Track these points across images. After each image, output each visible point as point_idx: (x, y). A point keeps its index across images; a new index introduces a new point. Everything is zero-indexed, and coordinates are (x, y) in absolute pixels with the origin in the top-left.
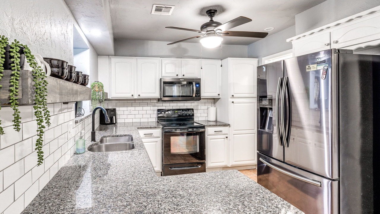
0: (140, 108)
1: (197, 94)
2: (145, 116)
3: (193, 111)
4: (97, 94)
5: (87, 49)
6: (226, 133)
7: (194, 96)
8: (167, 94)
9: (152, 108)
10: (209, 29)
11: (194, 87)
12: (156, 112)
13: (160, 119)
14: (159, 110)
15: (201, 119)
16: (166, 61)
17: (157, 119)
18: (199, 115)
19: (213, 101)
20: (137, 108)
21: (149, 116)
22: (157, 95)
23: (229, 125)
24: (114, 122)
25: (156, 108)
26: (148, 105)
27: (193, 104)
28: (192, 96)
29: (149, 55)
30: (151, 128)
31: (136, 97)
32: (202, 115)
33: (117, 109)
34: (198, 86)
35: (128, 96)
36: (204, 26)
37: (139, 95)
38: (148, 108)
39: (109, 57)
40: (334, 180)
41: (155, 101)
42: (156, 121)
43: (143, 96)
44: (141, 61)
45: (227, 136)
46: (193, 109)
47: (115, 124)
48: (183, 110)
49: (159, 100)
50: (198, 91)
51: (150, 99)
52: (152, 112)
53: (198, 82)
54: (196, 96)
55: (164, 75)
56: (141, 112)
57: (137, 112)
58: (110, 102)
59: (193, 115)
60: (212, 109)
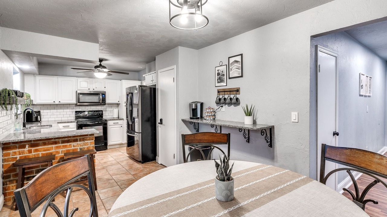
0: (62, 110)
1: (103, 101)
2: (65, 116)
3: (102, 112)
4: (26, 101)
5: (17, 73)
6: (121, 124)
7: (101, 102)
8: (81, 101)
9: (71, 110)
10: (98, 69)
11: (101, 97)
12: (74, 113)
13: (77, 118)
14: (76, 112)
15: (108, 117)
16: (80, 79)
17: (75, 117)
18: (107, 114)
19: (117, 105)
20: (58, 111)
21: (68, 116)
22: (74, 101)
23: (123, 119)
24: (39, 120)
25: (75, 110)
26: (67, 108)
27: (102, 108)
28: (100, 102)
29: (67, 75)
30: (68, 122)
31: (57, 103)
32: (110, 114)
33: (41, 111)
34: (104, 96)
35: (51, 102)
36: (96, 67)
37: (60, 102)
38: (68, 110)
39: (34, 75)
40: (140, 133)
41: (74, 106)
42: (75, 119)
43: (63, 102)
44: (60, 79)
45: (122, 125)
46: (102, 111)
47: (39, 121)
48: (95, 111)
49: (76, 105)
50: (104, 100)
51: (70, 104)
52: (71, 113)
53: (104, 94)
54: (102, 102)
55: (79, 88)
56: (61, 113)
57: (59, 113)
58: (35, 106)
59: (102, 114)
60: (116, 111)
